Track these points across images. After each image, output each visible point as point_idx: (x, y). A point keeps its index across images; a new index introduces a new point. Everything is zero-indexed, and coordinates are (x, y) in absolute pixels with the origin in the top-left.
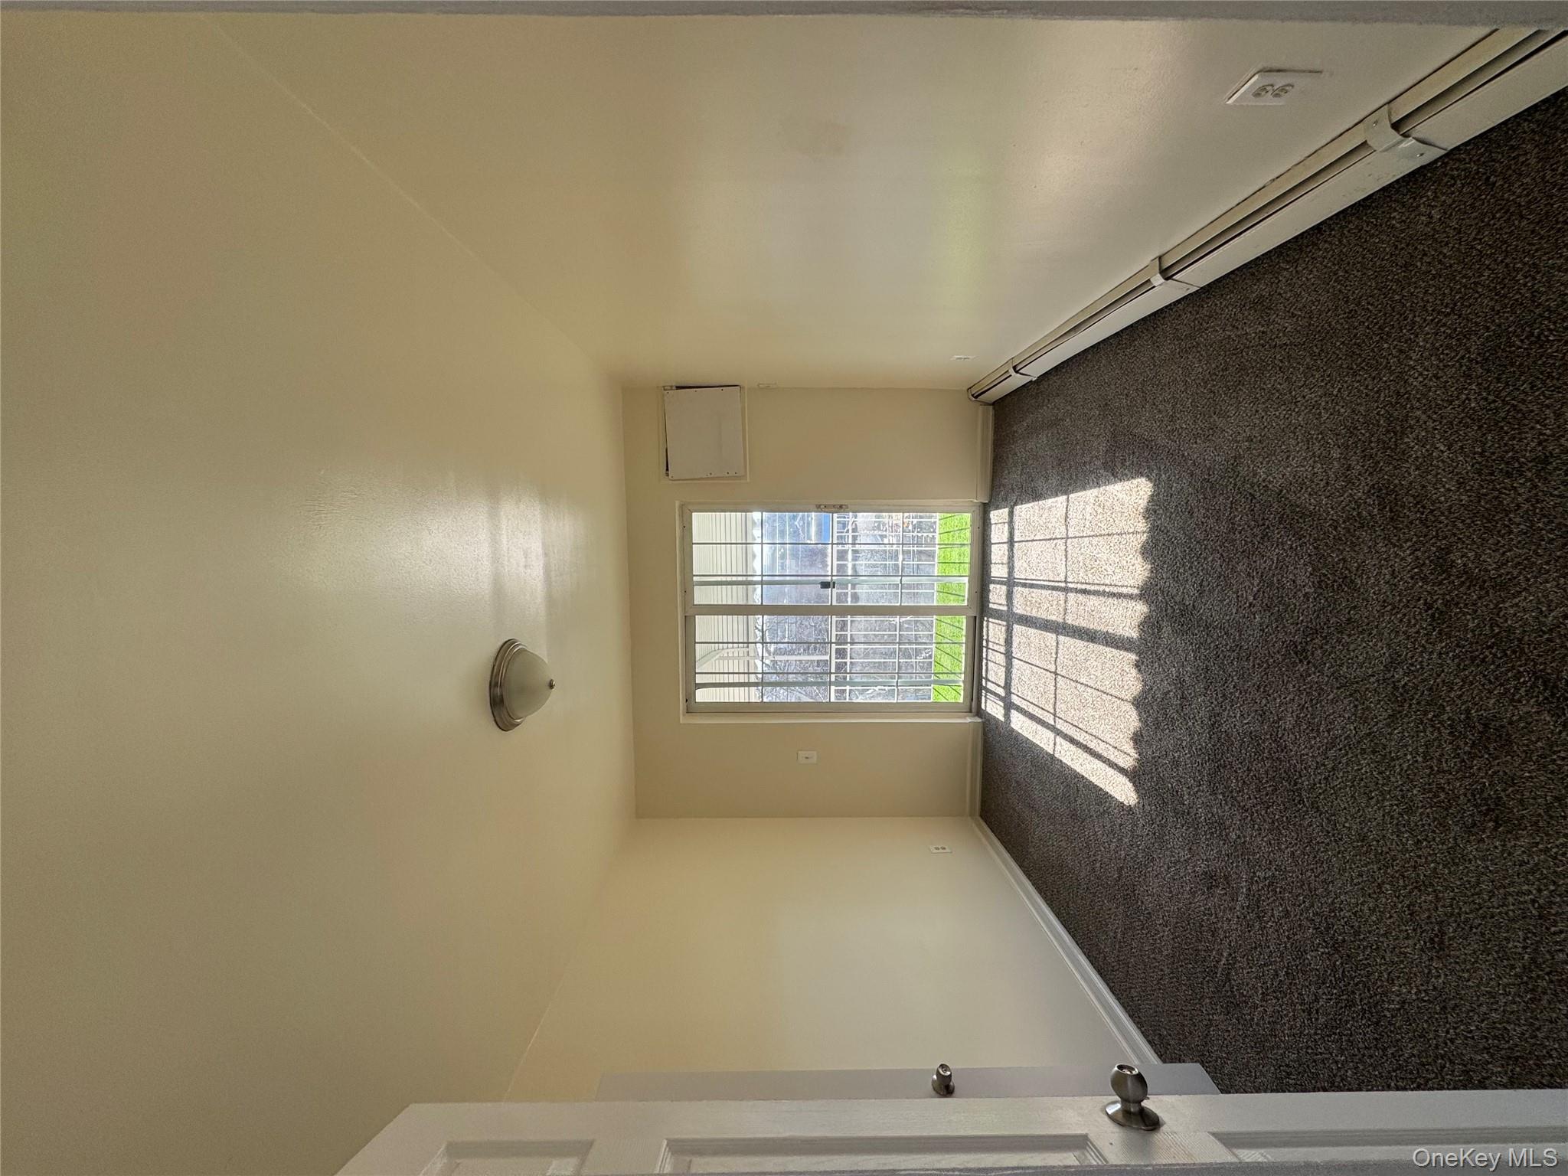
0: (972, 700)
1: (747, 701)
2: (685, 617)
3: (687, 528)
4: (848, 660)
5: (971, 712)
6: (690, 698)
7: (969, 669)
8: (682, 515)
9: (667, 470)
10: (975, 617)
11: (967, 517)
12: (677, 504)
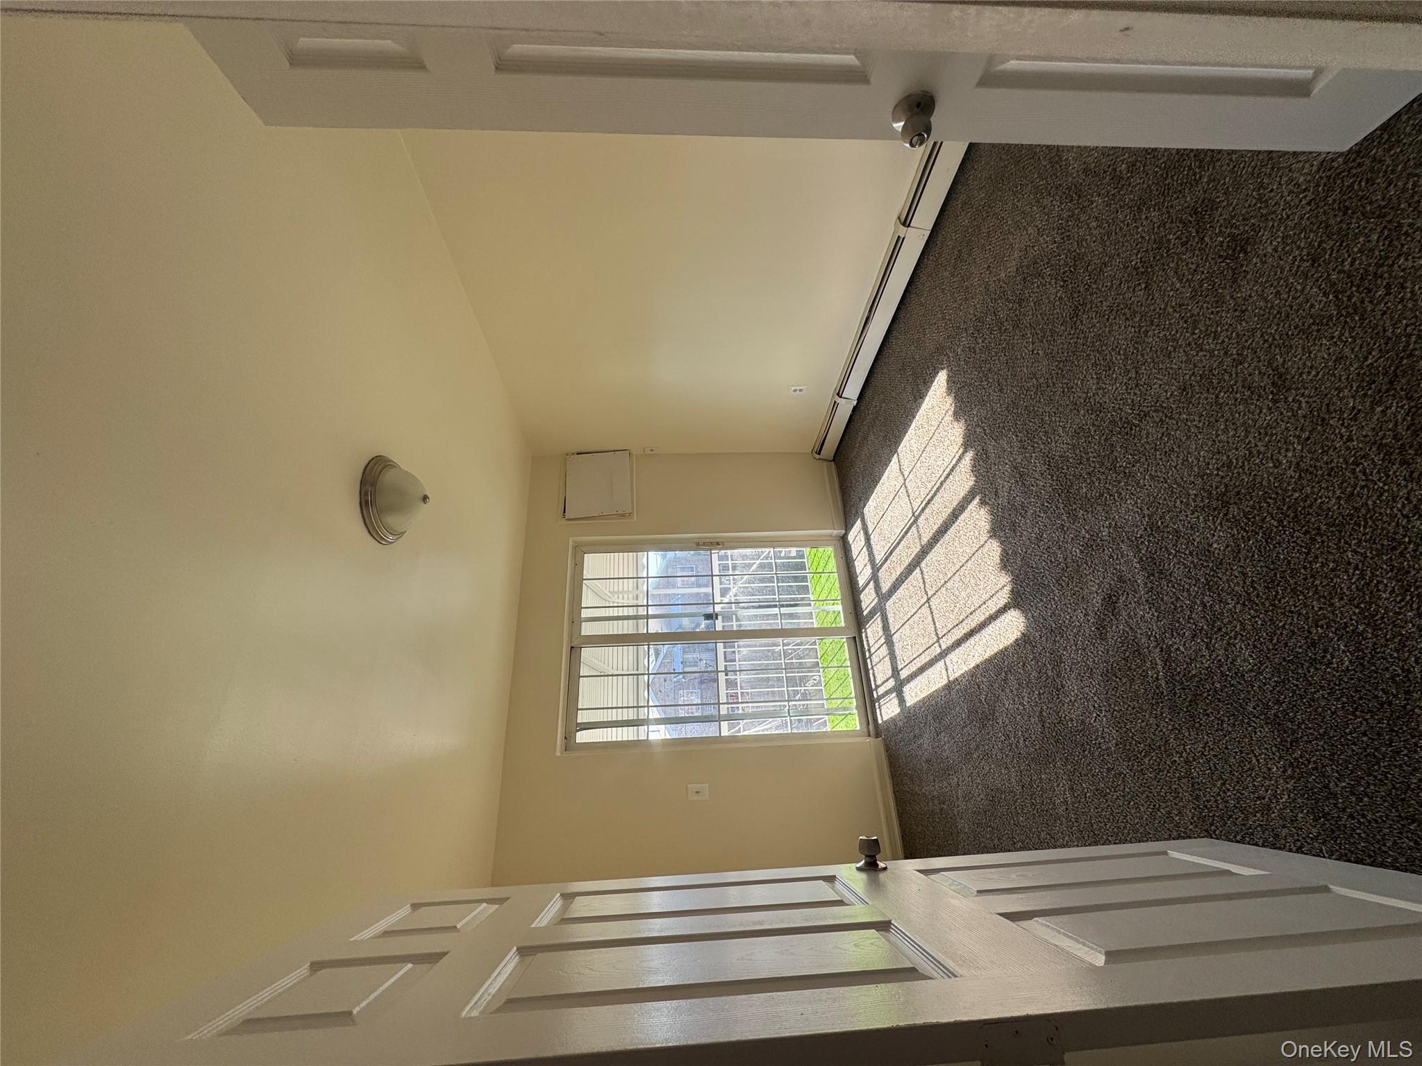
0: (868, 724)
1: (636, 739)
2: (572, 648)
3: (579, 566)
4: (739, 691)
5: (869, 736)
6: (569, 737)
7: (859, 691)
8: (575, 555)
9: (564, 512)
10: (855, 638)
11: (830, 550)
12: (571, 544)
